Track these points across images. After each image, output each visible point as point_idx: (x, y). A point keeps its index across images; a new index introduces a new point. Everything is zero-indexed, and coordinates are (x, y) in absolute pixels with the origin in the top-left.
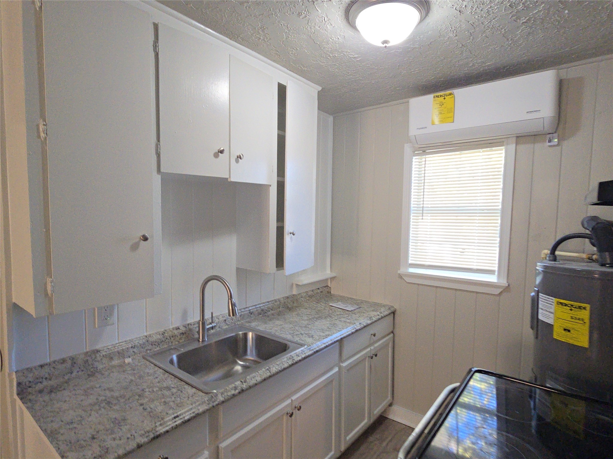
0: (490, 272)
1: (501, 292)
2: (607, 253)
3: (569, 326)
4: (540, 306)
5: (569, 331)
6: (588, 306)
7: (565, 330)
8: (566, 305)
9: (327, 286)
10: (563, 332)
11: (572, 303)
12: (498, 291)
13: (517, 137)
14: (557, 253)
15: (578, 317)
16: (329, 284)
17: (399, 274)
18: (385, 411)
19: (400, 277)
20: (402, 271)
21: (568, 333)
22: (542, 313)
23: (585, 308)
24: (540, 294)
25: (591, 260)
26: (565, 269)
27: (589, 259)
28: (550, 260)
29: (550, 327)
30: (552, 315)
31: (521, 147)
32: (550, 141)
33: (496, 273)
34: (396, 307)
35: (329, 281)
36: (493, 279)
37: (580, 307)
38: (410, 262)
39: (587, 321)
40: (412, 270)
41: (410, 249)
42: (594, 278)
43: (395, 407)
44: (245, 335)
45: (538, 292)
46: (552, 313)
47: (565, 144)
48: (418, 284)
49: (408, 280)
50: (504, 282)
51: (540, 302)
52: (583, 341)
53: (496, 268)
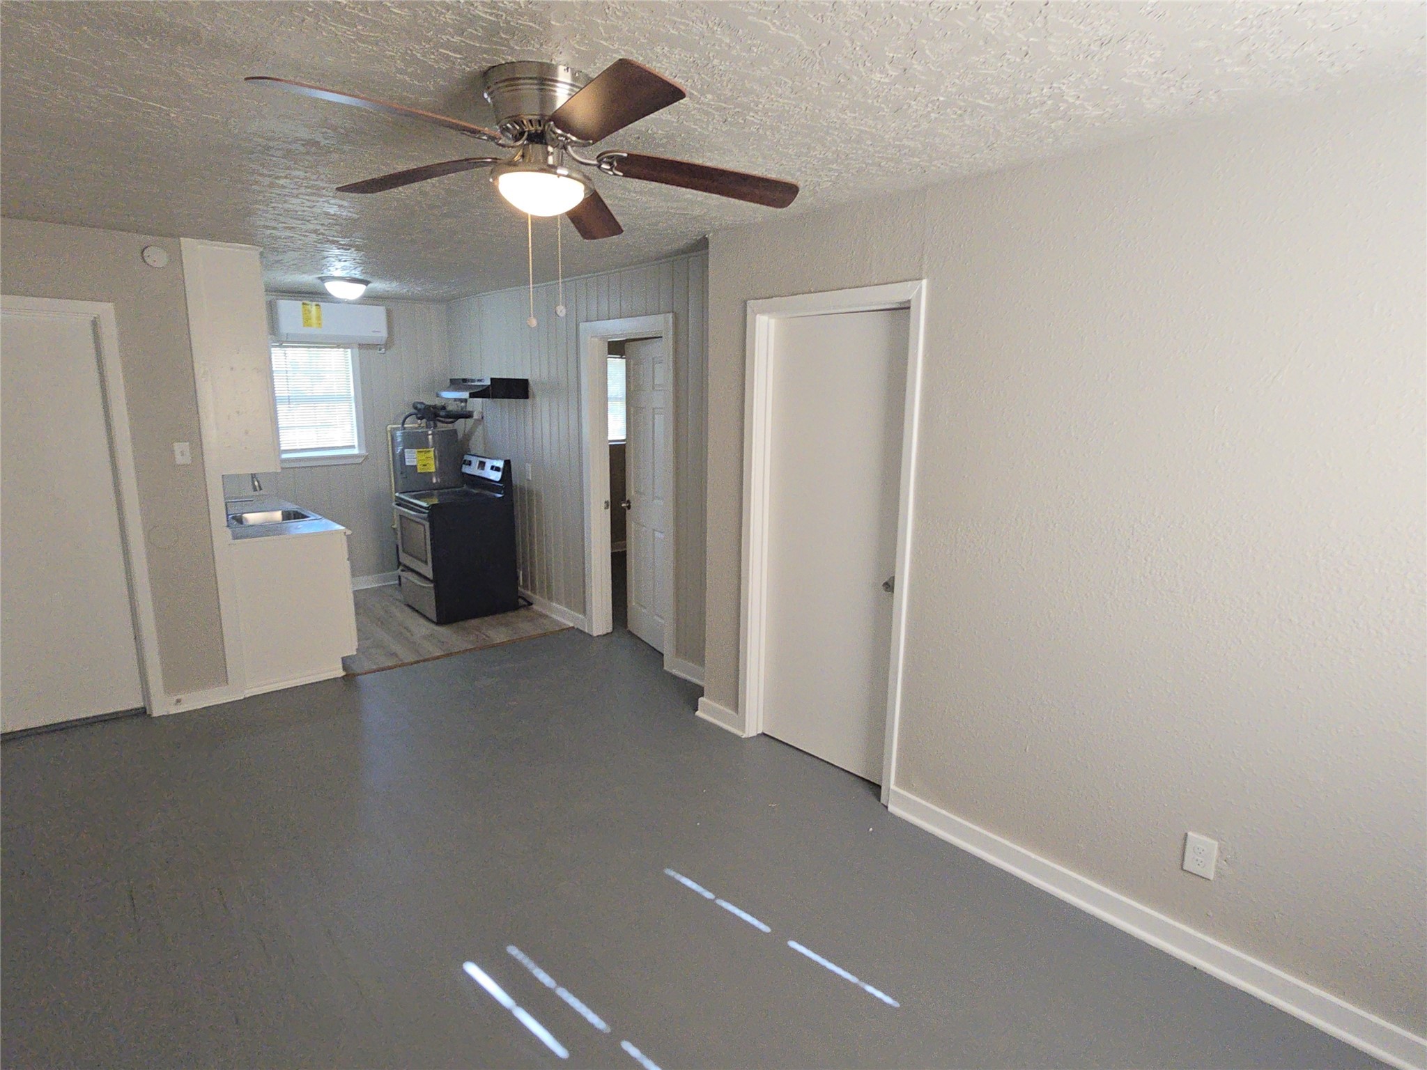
0: (353, 447)
1: (363, 461)
2: (430, 422)
3: (424, 463)
4: (406, 457)
5: (425, 465)
6: (431, 450)
7: (422, 465)
8: (421, 452)
10: (422, 467)
11: (424, 450)
12: (360, 460)
13: (361, 346)
14: (405, 426)
15: (428, 457)
21: (424, 467)
22: (409, 461)
23: (430, 452)
24: (405, 450)
26: (413, 433)
27: (421, 427)
28: (403, 430)
29: (415, 467)
32: (380, 350)
33: (357, 447)
36: (356, 451)
37: (428, 452)
38: (282, 448)
39: (433, 456)
40: (285, 456)
41: (282, 442)
42: (429, 435)
45: (403, 450)
46: (415, 459)
47: (388, 352)
50: (364, 452)
51: (406, 455)
52: (432, 468)
53: (356, 444)
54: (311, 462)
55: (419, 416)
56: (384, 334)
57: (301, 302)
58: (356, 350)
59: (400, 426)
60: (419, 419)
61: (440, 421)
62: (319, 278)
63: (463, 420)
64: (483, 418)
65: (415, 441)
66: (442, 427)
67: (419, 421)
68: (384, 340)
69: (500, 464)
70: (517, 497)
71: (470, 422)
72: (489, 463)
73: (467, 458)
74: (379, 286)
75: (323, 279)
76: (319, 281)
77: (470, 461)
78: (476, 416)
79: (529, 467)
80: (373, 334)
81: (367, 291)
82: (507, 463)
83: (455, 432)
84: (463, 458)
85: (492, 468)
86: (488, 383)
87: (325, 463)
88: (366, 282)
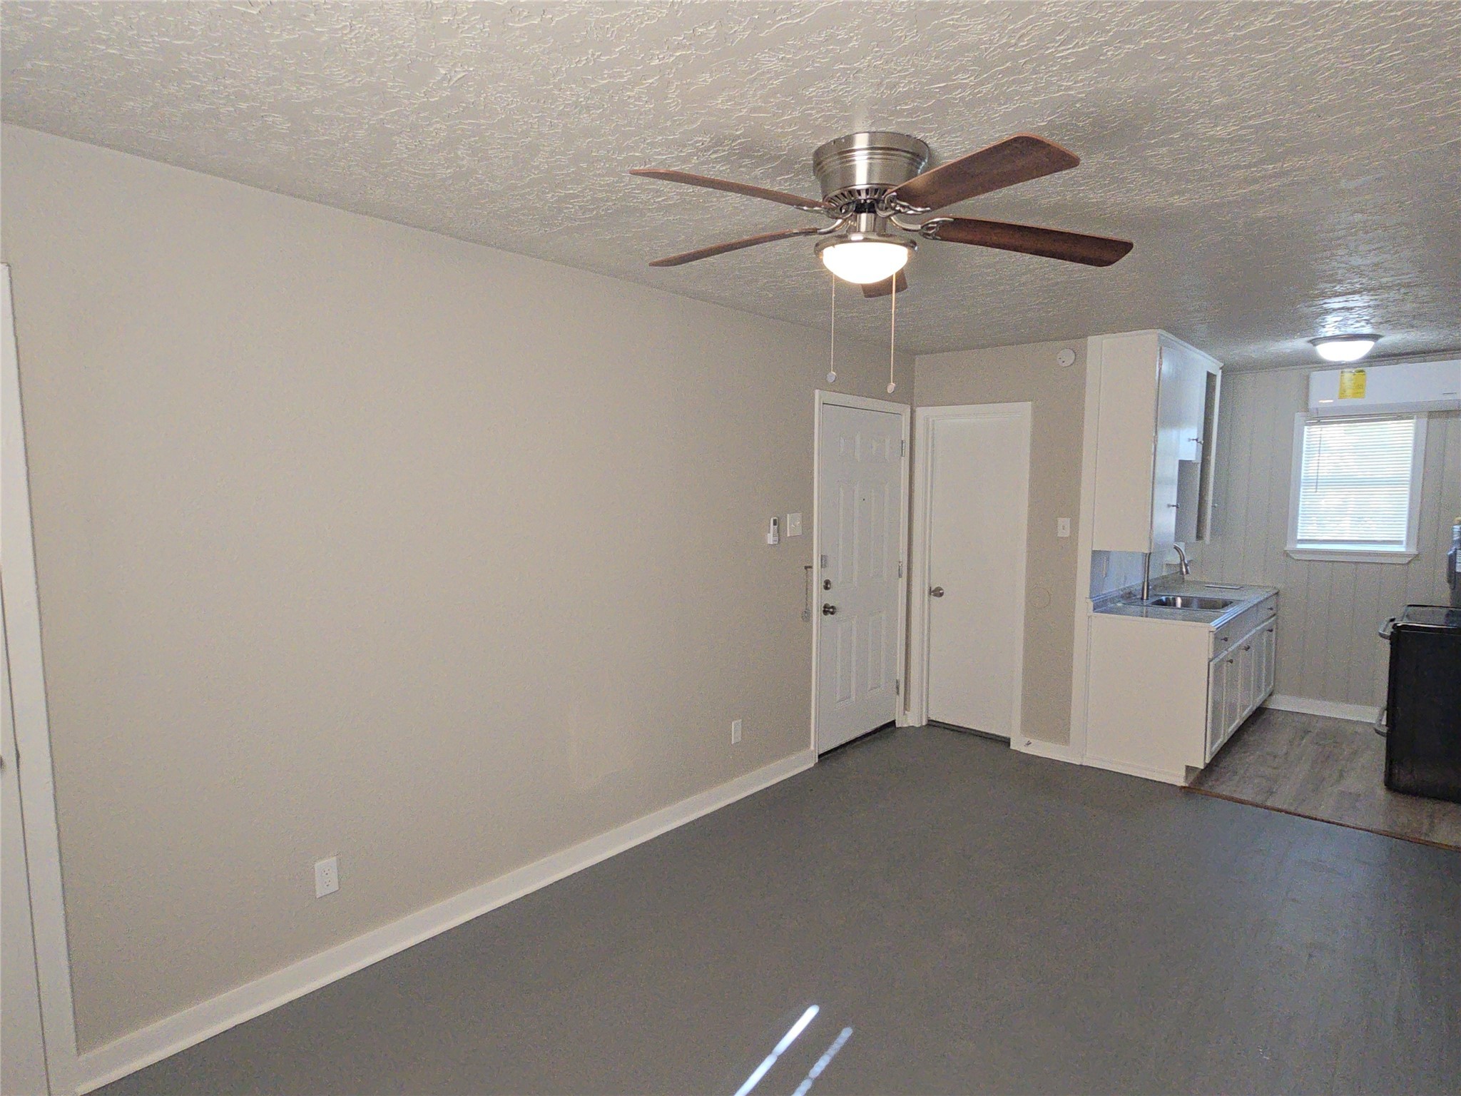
0: (1399, 542)
1: (1410, 562)
12: (1406, 560)
13: (1432, 414)
17: (1285, 551)
18: (1264, 702)
19: (1287, 554)
20: (1289, 547)
31: (1434, 422)
33: (1404, 543)
34: (1280, 586)
36: (1401, 549)
38: (1299, 538)
40: (1300, 546)
41: (1299, 531)
43: (1276, 697)
48: (1309, 561)
49: (1297, 557)
50: (1413, 551)
53: (1404, 538)
54: (1337, 557)
58: (1424, 420)
62: (1310, 341)
74: (1392, 339)
75: (1314, 342)
76: (1311, 345)
80: (1449, 397)
81: (1374, 348)
87: (1355, 559)
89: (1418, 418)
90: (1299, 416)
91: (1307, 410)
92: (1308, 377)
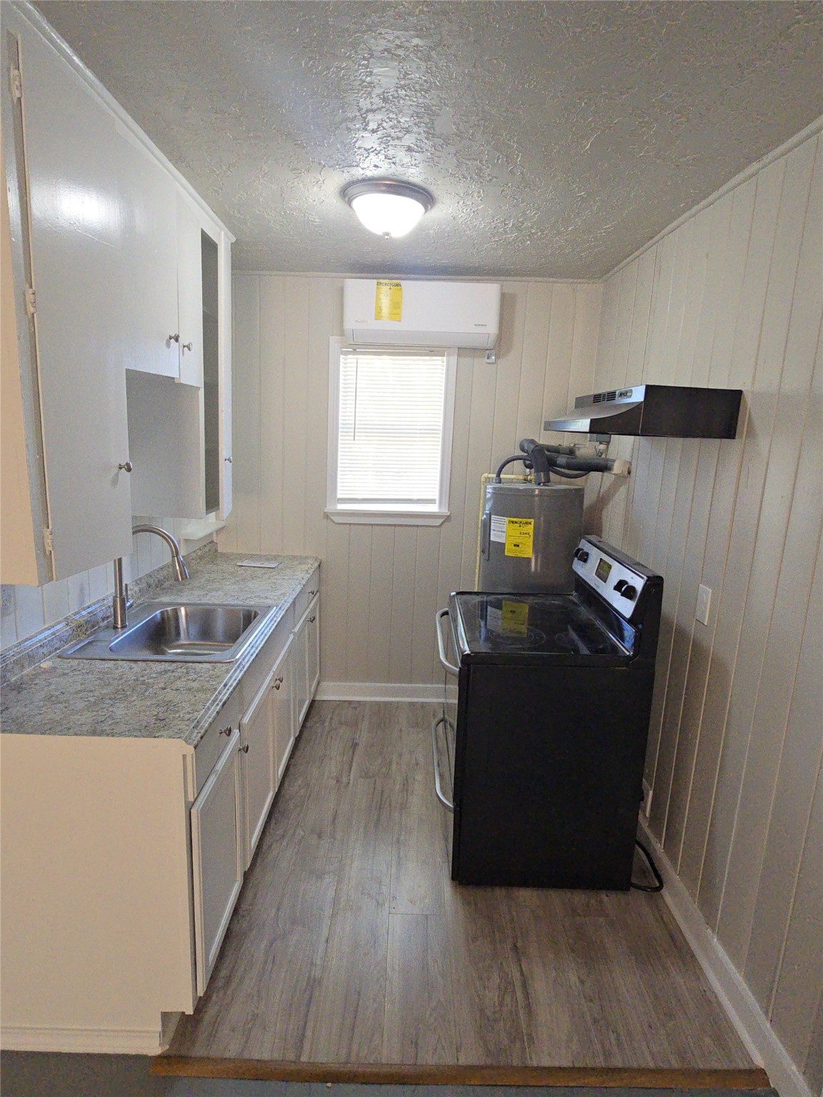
0: (432, 501)
1: (442, 524)
2: (542, 474)
3: (517, 541)
4: (492, 528)
5: (518, 546)
6: (532, 520)
7: (515, 545)
8: (516, 522)
9: (212, 542)
10: (514, 548)
11: (521, 520)
12: (438, 522)
13: (459, 348)
14: (502, 476)
15: (525, 532)
16: (215, 539)
17: (325, 513)
19: (327, 516)
20: (329, 508)
21: (517, 548)
22: (494, 535)
23: (530, 523)
24: (492, 516)
25: (526, 480)
26: (511, 490)
27: (525, 480)
28: (497, 483)
29: (502, 546)
30: (504, 534)
31: (466, 361)
32: (488, 358)
33: (437, 501)
34: (322, 557)
35: (214, 535)
36: (433, 508)
37: (527, 523)
38: (339, 496)
39: (531, 534)
40: (341, 507)
42: (533, 496)
44: (176, 612)
45: (490, 515)
46: (504, 532)
47: (499, 361)
48: (350, 524)
49: (337, 519)
50: (445, 511)
51: (492, 524)
52: (527, 551)
53: (436, 496)
55: (528, 462)
56: (492, 328)
57: (375, 281)
58: (454, 359)
59: (494, 476)
60: (527, 466)
61: (557, 473)
63: (598, 474)
64: (629, 473)
65: (508, 504)
66: (559, 483)
67: (528, 470)
68: (492, 338)
69: (638, 583)
70: (666, 649)
71: (608, 478)
72: (618, 572)
73: (585, 546)
77: (587, 554)
78: (617, 468)
79: (706, 593)
80: (479, 330)
82: (655, 584)
83: (579, 493)
84: (577, 545)
85: (620, 586)
86: (638, 396)
88: (424, 196)
89: (449, 355)
90: (334, 341)
91: (342, 333)
92: (342, 290)
